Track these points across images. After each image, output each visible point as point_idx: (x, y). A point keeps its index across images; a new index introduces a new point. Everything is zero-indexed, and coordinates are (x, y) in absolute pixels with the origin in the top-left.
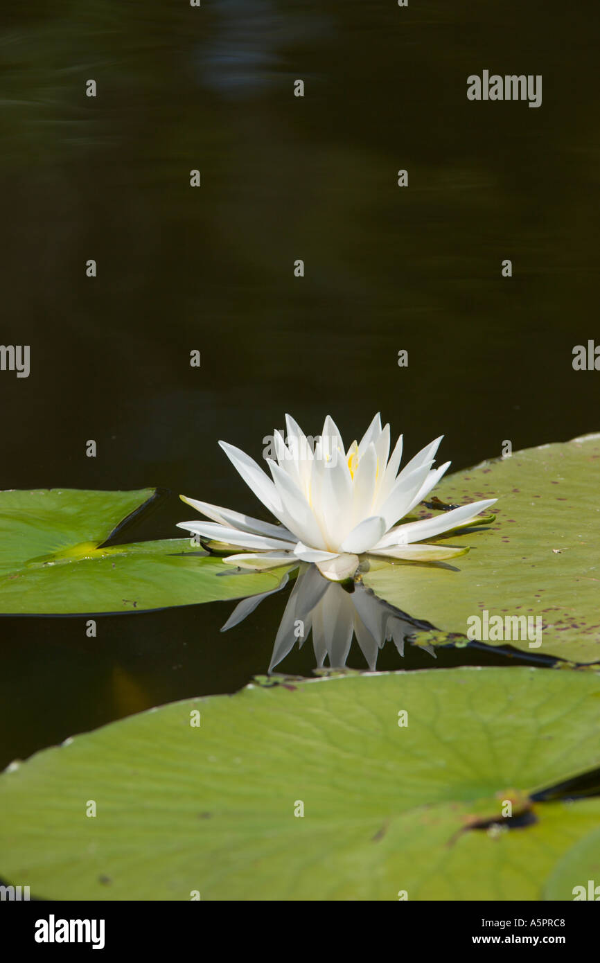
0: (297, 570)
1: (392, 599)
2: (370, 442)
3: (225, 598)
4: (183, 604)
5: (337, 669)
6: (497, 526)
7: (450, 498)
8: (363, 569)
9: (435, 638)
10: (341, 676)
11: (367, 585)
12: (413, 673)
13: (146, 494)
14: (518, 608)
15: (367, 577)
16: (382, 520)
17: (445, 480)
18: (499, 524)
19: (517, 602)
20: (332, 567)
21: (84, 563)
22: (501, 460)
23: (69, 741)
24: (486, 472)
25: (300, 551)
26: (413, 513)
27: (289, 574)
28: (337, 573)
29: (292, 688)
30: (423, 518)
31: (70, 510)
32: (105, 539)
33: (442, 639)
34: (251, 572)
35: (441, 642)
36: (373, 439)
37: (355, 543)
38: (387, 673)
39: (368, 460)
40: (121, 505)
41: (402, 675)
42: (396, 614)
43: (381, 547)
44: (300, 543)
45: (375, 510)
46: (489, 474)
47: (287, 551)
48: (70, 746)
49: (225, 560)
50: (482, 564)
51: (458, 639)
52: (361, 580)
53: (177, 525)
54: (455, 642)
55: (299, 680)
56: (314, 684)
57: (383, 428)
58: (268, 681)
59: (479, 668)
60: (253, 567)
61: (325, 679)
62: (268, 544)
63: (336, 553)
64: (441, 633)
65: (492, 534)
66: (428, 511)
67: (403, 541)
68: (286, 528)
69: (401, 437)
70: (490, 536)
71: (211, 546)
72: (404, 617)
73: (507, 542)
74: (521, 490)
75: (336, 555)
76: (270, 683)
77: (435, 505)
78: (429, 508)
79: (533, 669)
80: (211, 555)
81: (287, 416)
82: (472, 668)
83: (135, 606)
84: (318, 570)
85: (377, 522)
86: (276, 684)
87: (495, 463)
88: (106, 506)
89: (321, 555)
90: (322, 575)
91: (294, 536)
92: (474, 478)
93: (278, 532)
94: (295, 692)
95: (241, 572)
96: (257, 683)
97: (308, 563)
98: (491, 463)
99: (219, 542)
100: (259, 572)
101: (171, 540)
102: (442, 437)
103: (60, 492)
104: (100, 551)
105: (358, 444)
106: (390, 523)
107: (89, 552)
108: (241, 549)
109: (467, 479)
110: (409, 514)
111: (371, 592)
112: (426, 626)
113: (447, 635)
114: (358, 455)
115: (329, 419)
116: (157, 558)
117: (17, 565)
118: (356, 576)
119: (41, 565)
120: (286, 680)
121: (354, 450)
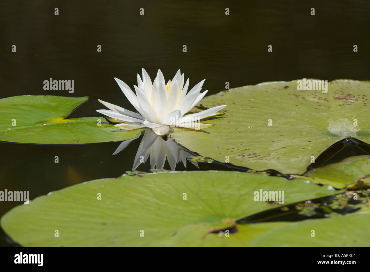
0: (144, 131)
1: (182, 144)
2: (176, 81)
3: (115, 140)
4: (98, 142)
5: (160, 169)
6: (226, 117)
7: (207, 105)
8: (171, 131)
9: (200, 159)
10: (161, 172)
11: (173, 138)
12: (190, 172)
13: (85, 99)
14: (233, 148)
15: (172, 135)
16: (180, 112)
17: (205, 98)
18: (227, 116)
19: (233, 146)
20: (159, 130)
21: (58, 125)
22: (228, 91)
23: (50, 194)
24: (222, 96)
25: (146, 123)
26: (192, 111)
27: (141, 132)
28: (160, 132)
29: (141, 176)
30: (196, 112)
31: (53, 104)
32: (67, 116)
33: (202, 160)
34: (125, 131)
35: (202, 161)
36: (177, 79)
38: (180, 172)
39: (175, 88)
40: (74, 103)
41: (186, 173)
42: (184, 149)
44: (146, 120)
45: (177, 107)
46: (223, 96)
47: (141, 123)
48: (50, 195)
49: (115, 125)
50: (219, 131)
51: (208, 160)
52: (170, 136)
53: (97, 111)
54: (207, 161)
55: (144, 173)
56: (150, 175)
57: (181, 75)
58: (131, 173)
59: (217, 171)
60: (127, 129)
61: (154, 173)
62: (133, 120)
63: (160, 124)
64: (202, 157)
65: (224, 120)
66: (198, 110)
68: (140, 114)
69: (188, 79)
70: (223, 121)
71: (110, 120)
72: (187, 150)
73: (230, 123)
74: (236, 103)
76: (132, 174)
77: (201, 108)
78: (198, 109)
79: (238, 172)
80: (110, 124)
81: (143, 69)
82: (214, 171)
83: (78, 142)
84: (153, 131)
85: (178, 112)
86: (135, 175)
87: (226, 92)
88: (68, 103)
89: (154, 125)
90: (154, 133)
91: (144, 118)
92: (217, 98)
93: (137, 115)
94: (142, 178)
95: (121, 131)
96: (127, 174)
97: (149, 128)
98: (224, 92)
99: (113, 118)
100: (129, 131)
101: (94, 117)
103: (49, 97)
104: (65, 120)
105: (171, 81)
106: (183, 113)
107: (60, 120)
108: (122, 122)
109: (214, 98)
110: (190, 110)
111: (174, 140)
112: (196, 154)
113: (204, 158)
114: (171, 86)
115: (159, 71)
116: (88, 124)
117: (31, 125)
118: (168, 134)
119: (40, 125)
120: (139, 173)
121: (170, 84)
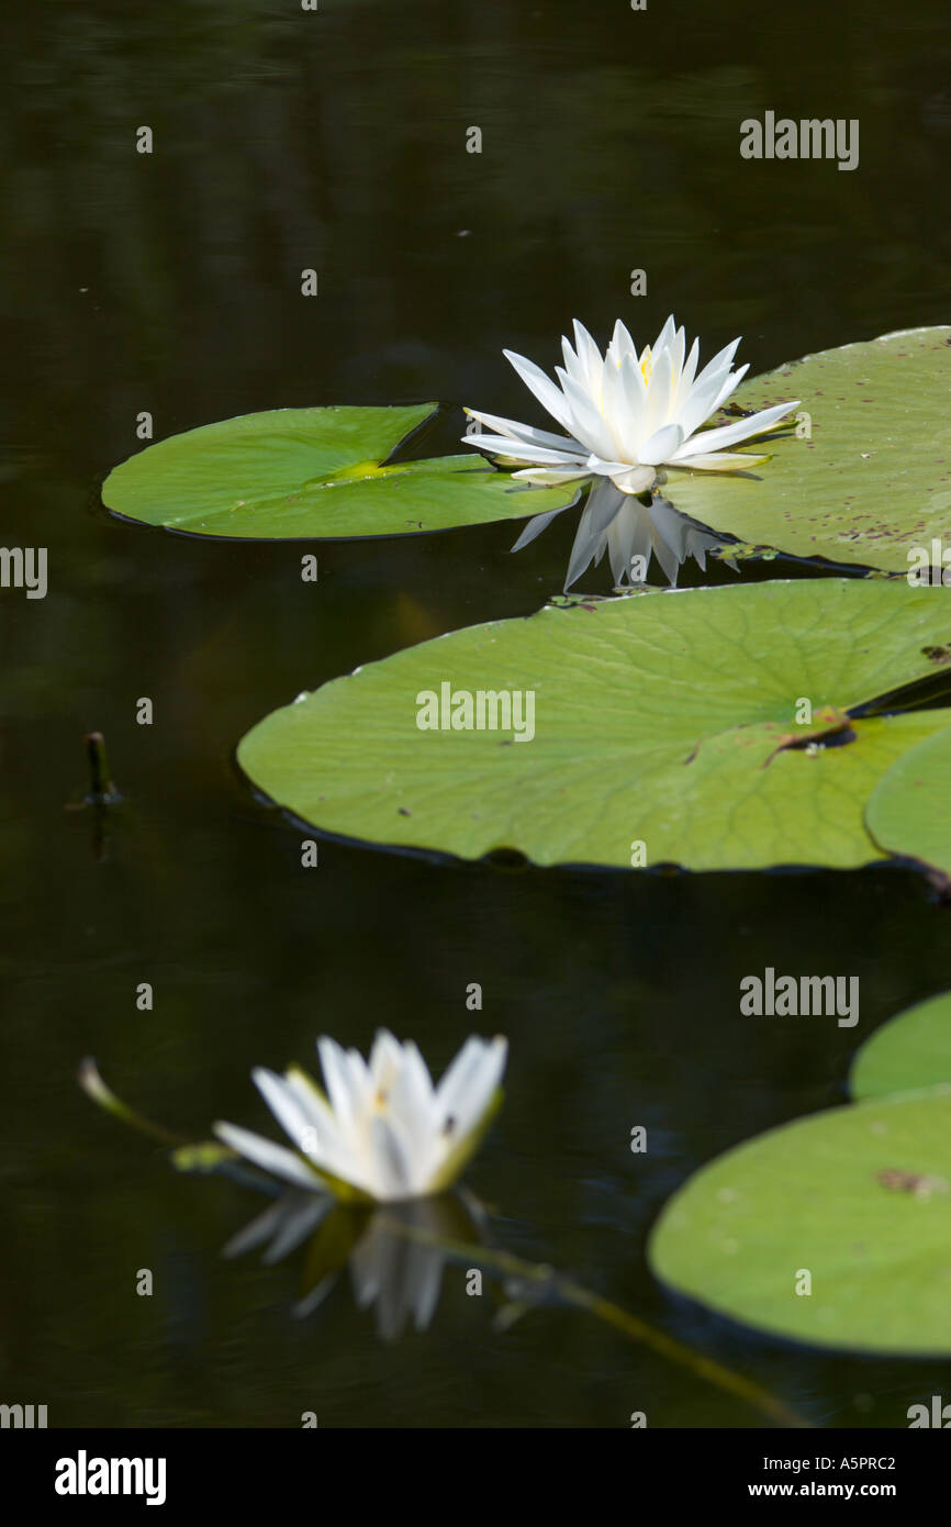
0: (590, 484)
1: (691, 512)
2: (663, 347)
3: (516, 516)
4: (471, 523)
5: (637, 587)
6: (800, 431)
7: (749, 404)
8: (661, 481)
9: (741, 551)
10: (643, 594)
11: (665, 498)
12: (719, 588)
13: (428, 409)
14: (827, 516)
15: (664, 489)
16: (680, 428)
17: (743, 385)
18: (804, 430)
19: (823, 510)
20: (628, 480)
21: (365, 483)
22: (802, 363)
23: (359, 670)
24: (785, 375)
25: (593, 464)
26: (712, 422)
27: (582, 488)
28: (633, 486)
29: (591, 608)
30: (722, 425)
31: (350, 428)
32: (386, 457)
33: (749, 553)
34: (541, 487)
35: (748, 555)
36: (667, 342)
37: (650, 454)
38: (691, 589)
39: (662, 366)
40: (403, 420)
41: (707, 590)
43: (679, 457)
45: (672, 417)
46: (790, 377)
47: (579, 465)
48: (360, 675)
49: (514, 475)
50: (786, 472)
51: (765, 552)
52: (659, 493)
53: (461, 439)
54: (762, 555)
55: (599, 600)
56: (614, 603)
57: (677, 330)
58: (566, 601)
59: (788, 581)
60: (544, 482)
61: (626, 597)
62: (560, 458)
63: (632, 465)
64: (747, 546)
65: (795, 440)
66: (727, 418)
67: (702, 450)
68: (576, 440)
69: (697, 340)
70: (793, 443)
71: (498, 462)
72: (708, 531)
73: (813, 448)
74: (824, 393)
75: (632, 467)
76: (568, 604)
77: (733, 411)
78: (728, 415)
79: (845, 580)
80: (498, 471)
81: (575, 321)
82: (782, 581)
83: (420, 527)
84: (614, 484)
85: (675, 430)
86: (574, 604)
87: (795, 365)
88: (388, 422)
89: (614, 467)
90: (617, 489)
91: (585, 449)
92: (774, 382)
93: (566, 444)
94: (595, 612)
95: (530, 488)
96: (555, 604)
97: (602, 476)
98: (792, 366)
99: (505, 456)
100: (550, 487)
101: (456, 456)
102: (740, 338)
103: (338, 409)
104: (382, 470)
105: (651, 349)
106: (688, 432)
107: (370, 471)
108: (531, 464)
109: (767, 383)
110: (707, 422)
111: (670, 505)
112: (731, 539)
113: (754, 547)
114: (651, 362)
115: (619, 323)
116: (441, 475)
117: (294, 487)
118: (654, 489)
119: (319, 486)
120: (584, 600)
121: (647, 355)
